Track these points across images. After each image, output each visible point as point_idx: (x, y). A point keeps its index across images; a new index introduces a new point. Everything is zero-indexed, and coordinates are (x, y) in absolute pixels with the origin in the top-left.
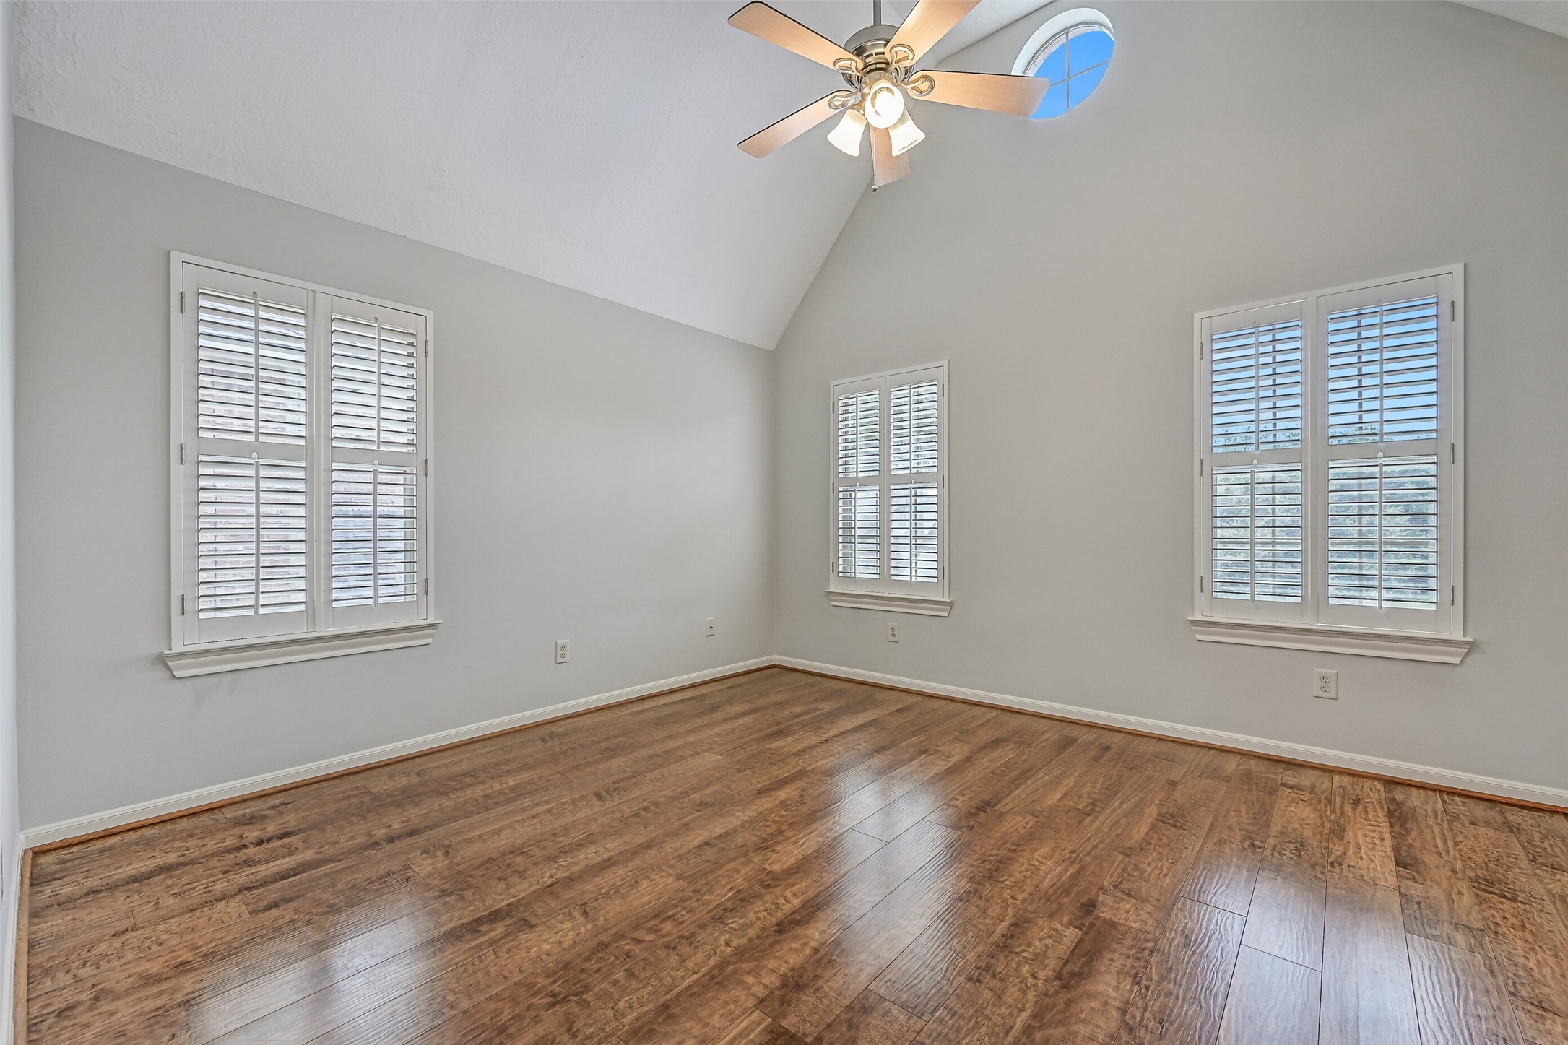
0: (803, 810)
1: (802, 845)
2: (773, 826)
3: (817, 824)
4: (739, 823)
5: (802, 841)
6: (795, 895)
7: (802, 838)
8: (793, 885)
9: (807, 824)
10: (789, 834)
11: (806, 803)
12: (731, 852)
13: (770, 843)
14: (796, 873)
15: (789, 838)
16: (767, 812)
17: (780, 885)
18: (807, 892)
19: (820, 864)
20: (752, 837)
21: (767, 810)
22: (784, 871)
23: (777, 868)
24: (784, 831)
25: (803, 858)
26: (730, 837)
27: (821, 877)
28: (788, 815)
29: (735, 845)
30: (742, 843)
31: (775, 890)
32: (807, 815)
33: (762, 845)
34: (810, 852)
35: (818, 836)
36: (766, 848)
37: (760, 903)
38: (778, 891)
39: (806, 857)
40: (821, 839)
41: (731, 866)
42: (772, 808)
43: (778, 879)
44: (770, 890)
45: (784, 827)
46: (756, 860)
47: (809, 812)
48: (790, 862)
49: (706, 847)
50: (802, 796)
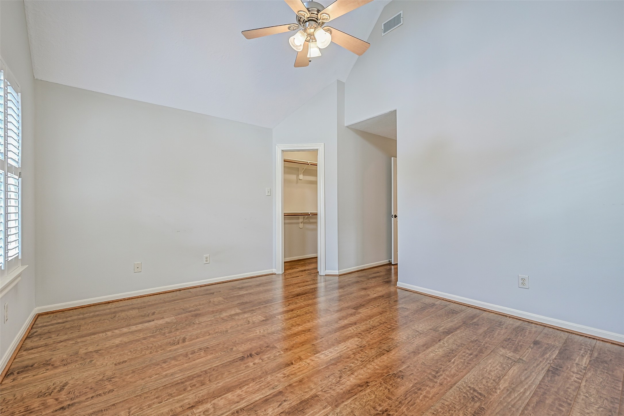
0: (341, 366)
1: (345, 347)
2: (358, 357)
3: (336, 356)
4: (376, 361)
5: (345, 348)
6: (350, 330)
7: (345, 350)
8: (351, 333)
9: (341, 356)
10: (351, 352)
11: (339, 371)
12: (376, 347)
13: (359, 349)
14: (349, 337)
15: (351, 350)
16: (361, 367)
17: (355, 334)
18: (346, 331)
19: (339, 339)
20: (368, 352)
21: (362, 368)
22: (354, 337)
23: (356, 339)
24: (353, 354)
25: (346, 341)
26: (378, 354)
27: (340, 334)
28: (350, 363)
29: (375, 350)
30: (372, 350)
31: (357, 332)
32: (340, 362)
33: (363, 348)
34: (342, 344)
35: (337, 350)
36: (361, 347)
37: (362, 329)
38: (356, 332)
39: (345, 342)
40: (336, 348)
41: (374, 341)
42: (359, 369)
43: (356, 335)
44: (359, 332)
45: (353, 356)
46: (364, 343)
47: (338, 364)
48: (351, 340)
49: (388, 350)
50: (340, 377)
